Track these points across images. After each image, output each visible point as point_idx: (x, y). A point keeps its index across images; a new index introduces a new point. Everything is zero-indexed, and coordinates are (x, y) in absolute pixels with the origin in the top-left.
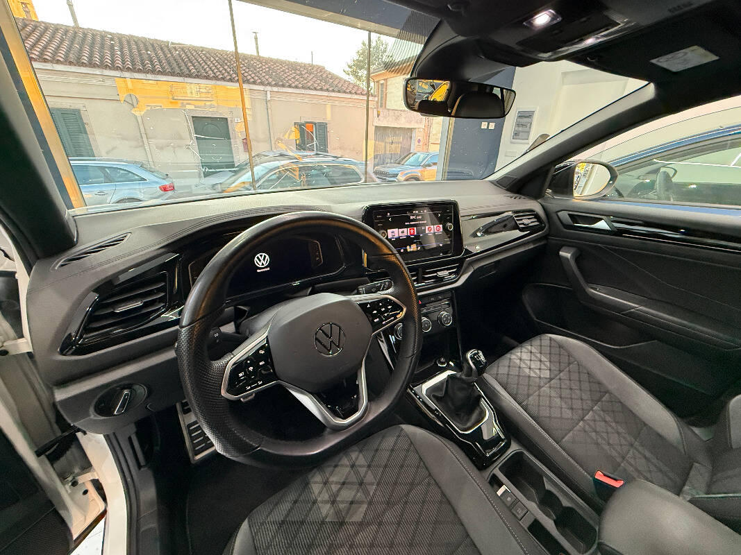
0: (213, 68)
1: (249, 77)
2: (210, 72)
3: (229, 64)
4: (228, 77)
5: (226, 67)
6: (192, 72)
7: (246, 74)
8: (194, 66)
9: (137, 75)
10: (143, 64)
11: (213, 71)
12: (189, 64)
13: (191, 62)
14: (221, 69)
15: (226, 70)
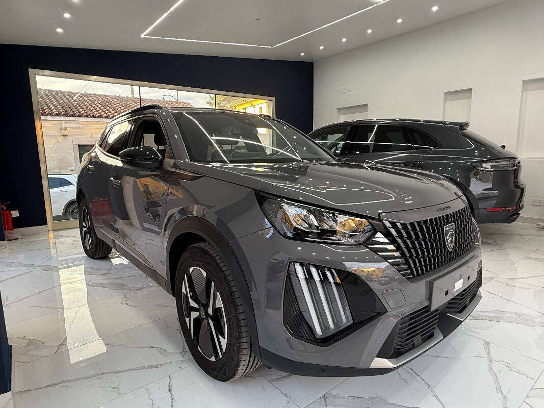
0: (98, 109)
2: (96, 113)
3: (109, 105)
4: (111, 116)
5: (108, 108)
6: (82, 113)
8: (83, 109)
12: (79, 108)
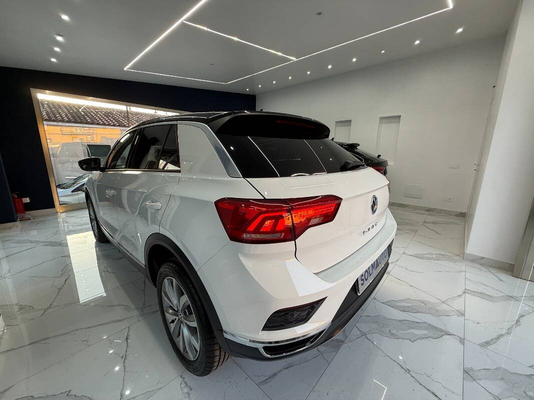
1: (125, 124)
4: (112, 124)
5: (110, 118)
6: (88, 121)
7: (123, 122)
8: (89, 118)
9: (51, 123)
10: (55, 116)
11: (101, 120)
12: (86, 117)
13: (87, 115)
14: (107, 119)
15: (110, 119)
